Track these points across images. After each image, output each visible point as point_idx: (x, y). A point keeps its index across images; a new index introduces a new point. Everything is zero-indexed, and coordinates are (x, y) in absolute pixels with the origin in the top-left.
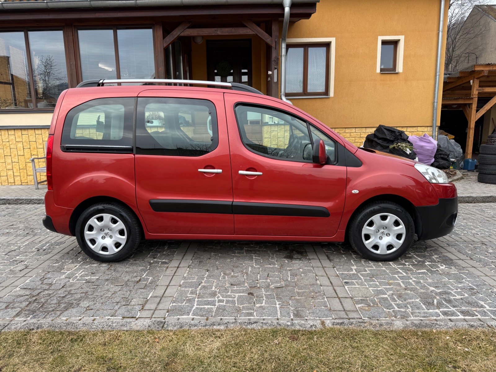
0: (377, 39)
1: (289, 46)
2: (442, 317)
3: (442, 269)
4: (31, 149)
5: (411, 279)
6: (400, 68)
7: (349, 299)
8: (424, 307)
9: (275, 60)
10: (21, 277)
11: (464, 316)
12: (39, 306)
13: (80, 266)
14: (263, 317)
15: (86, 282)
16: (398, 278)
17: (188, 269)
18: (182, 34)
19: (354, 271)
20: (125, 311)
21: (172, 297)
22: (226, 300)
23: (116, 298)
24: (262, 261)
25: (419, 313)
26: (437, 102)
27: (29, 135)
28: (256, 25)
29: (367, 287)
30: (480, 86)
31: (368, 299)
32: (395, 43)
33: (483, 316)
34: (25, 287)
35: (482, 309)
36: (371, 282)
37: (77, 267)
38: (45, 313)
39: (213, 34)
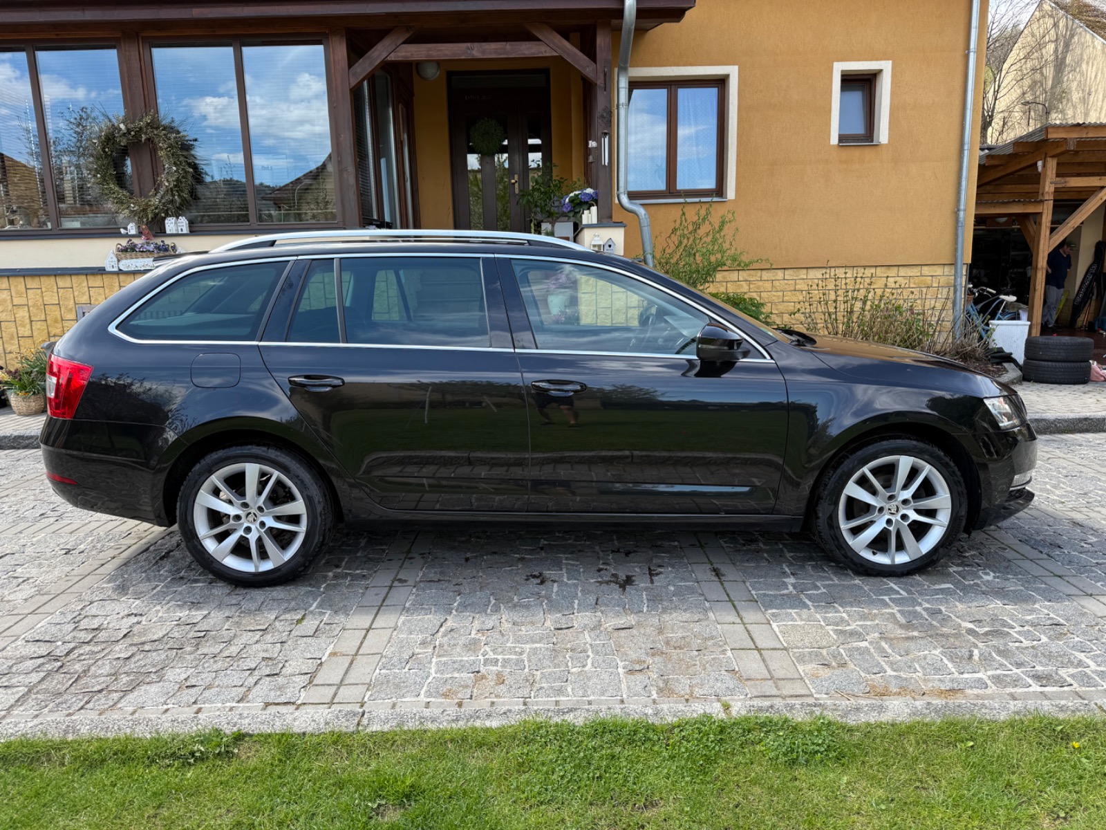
0: (830, 70)
1: (634, 85)
2: (992, 689)
3: (988, 581)
4: (49, 322)
5: (920, 604)
6: (883, 133)
8: (950, 665)
9: (605, 115)
10: (27, 615)
11: (1041, 686)
12: (70, 682)
13: (166, 586)
14: (588, 696)
15: (177, 625)
16: (891, 604)
17: (414, 590)
18: (392, 57)
19: (791, 588)
20: (270, 690)
21: (380, 655)
22: (504, 659)
23: (248, 660)
24: (581, 570)
25: (940, 680)
26: (965, 210)
27: (43, 290)
29: (822, 623)
30: (1058, 175)
31: (824, 652)
32: (871, 78)
33: (1084, 685)
34: (37, 638)
35: (1080, 669)
37: (159, 589)
38: (84, 697)
39: (463, 57)
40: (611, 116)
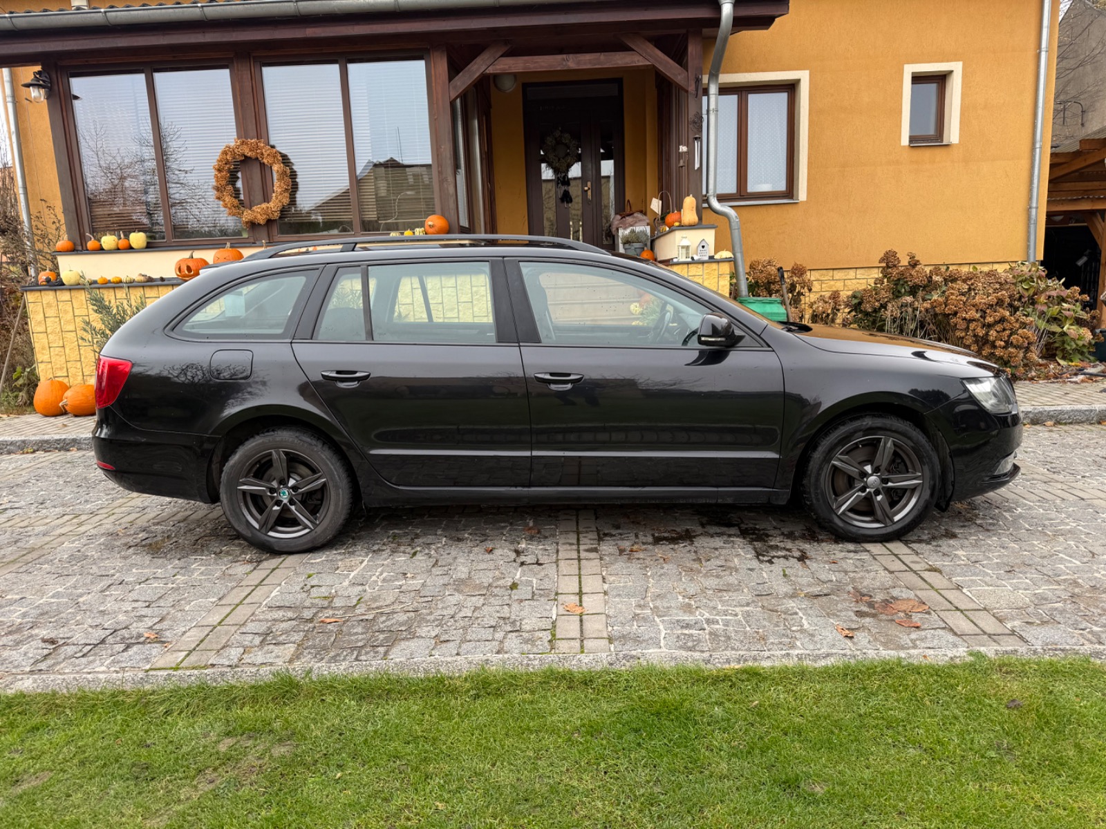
0: (901, 73)
1: (725, 90)
6: (953, 133)
7: (982, 612)
9: (695, 120)
10: (257, 586)
12: (332, 639)
13: (371, 561)
15: (401, 592)
18: (491, 70)
19: (963, 558)
20: (520, 643)
21: (604, 615)
22: (722, 620)
23: (485, 619)
26: (1037, 208)
28: (651, 46)
29: (1010, 588)
31: (1023, 611)
32: (941, 79)
34: (278, 604)
36: (1013, 579)
37: (365, 563)
38: (352, 651)
39: (559, 69)
40: (702, 122)
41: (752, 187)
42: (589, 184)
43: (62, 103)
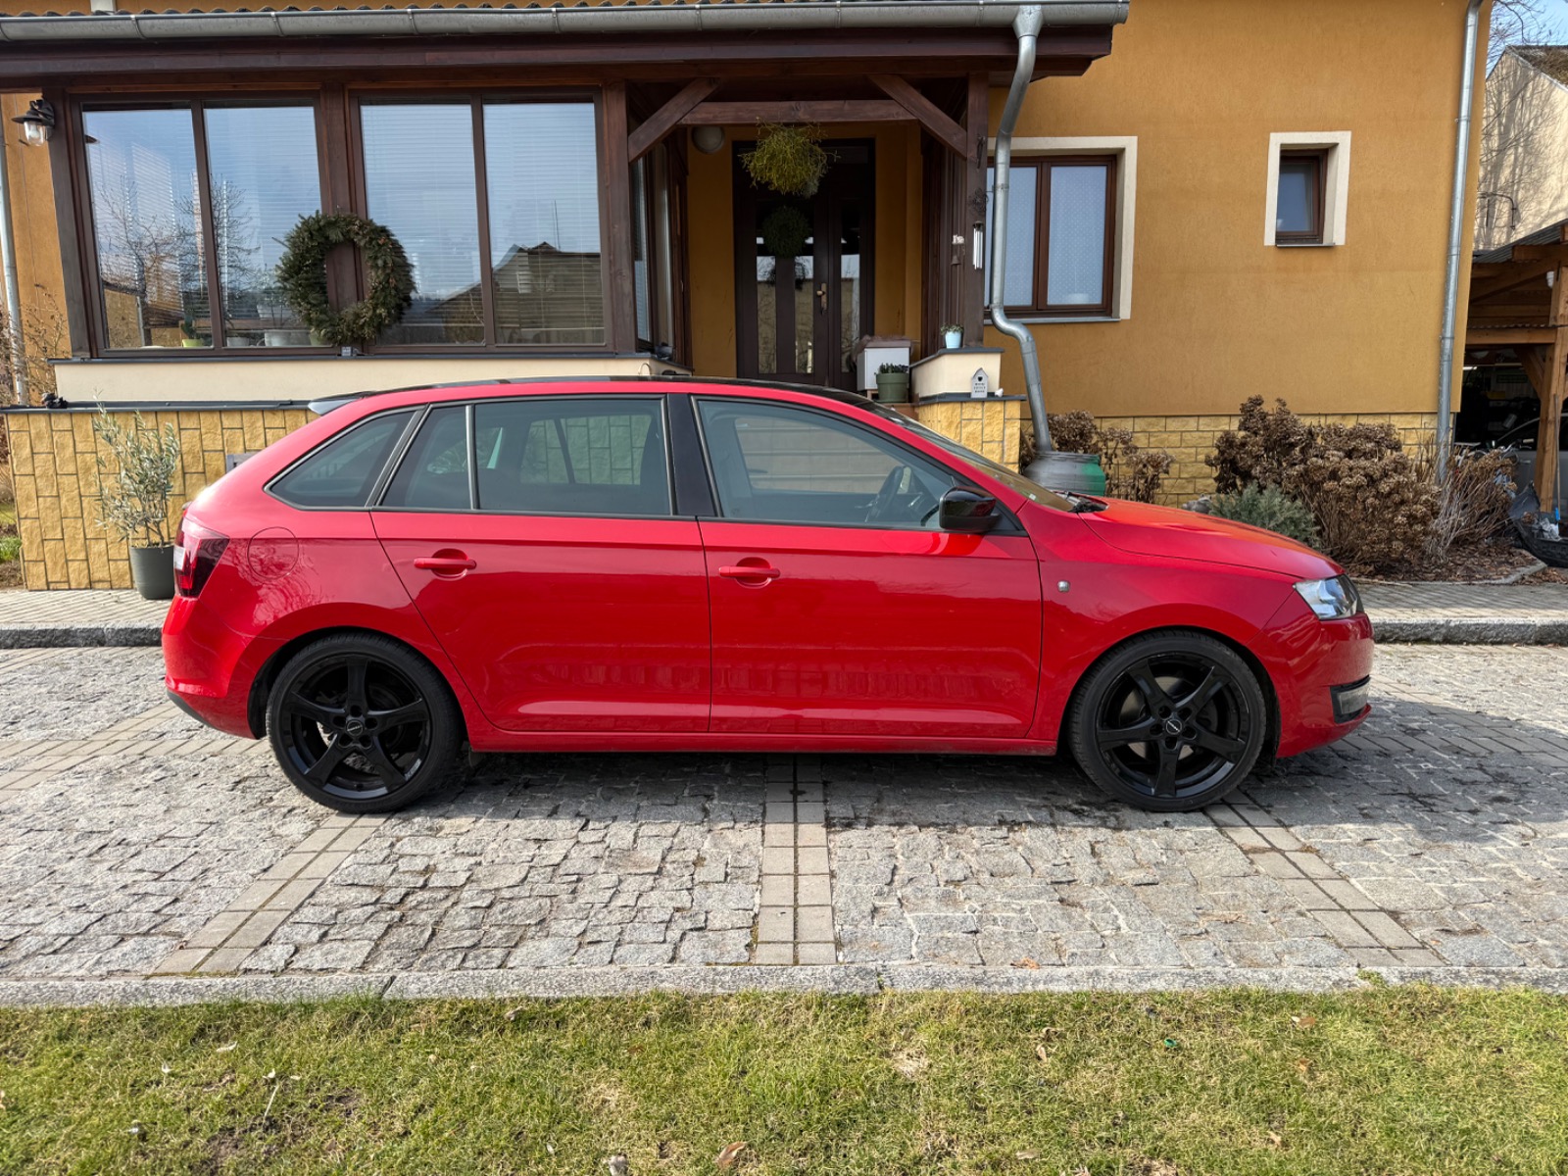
0: (1267, 143)
6: (1337, 230)
7: (1378, 914)
9: (978, 200)
12: (426, 937)
13: (491, 819)
18: (688, 120)
20: (705, 947)
21: (830, 907)
22: (1003, 917)
23: (654, 910)
26: (1453, 338)
28: (916, 94)
32: (1320, 155)
34: (350, 882)
36: (1423, 866)
38: (455, 954)
39: (784, 121)
40: (985, 202)
41: (1054, 298)
42: (824, 287)
43: (71, 148)
